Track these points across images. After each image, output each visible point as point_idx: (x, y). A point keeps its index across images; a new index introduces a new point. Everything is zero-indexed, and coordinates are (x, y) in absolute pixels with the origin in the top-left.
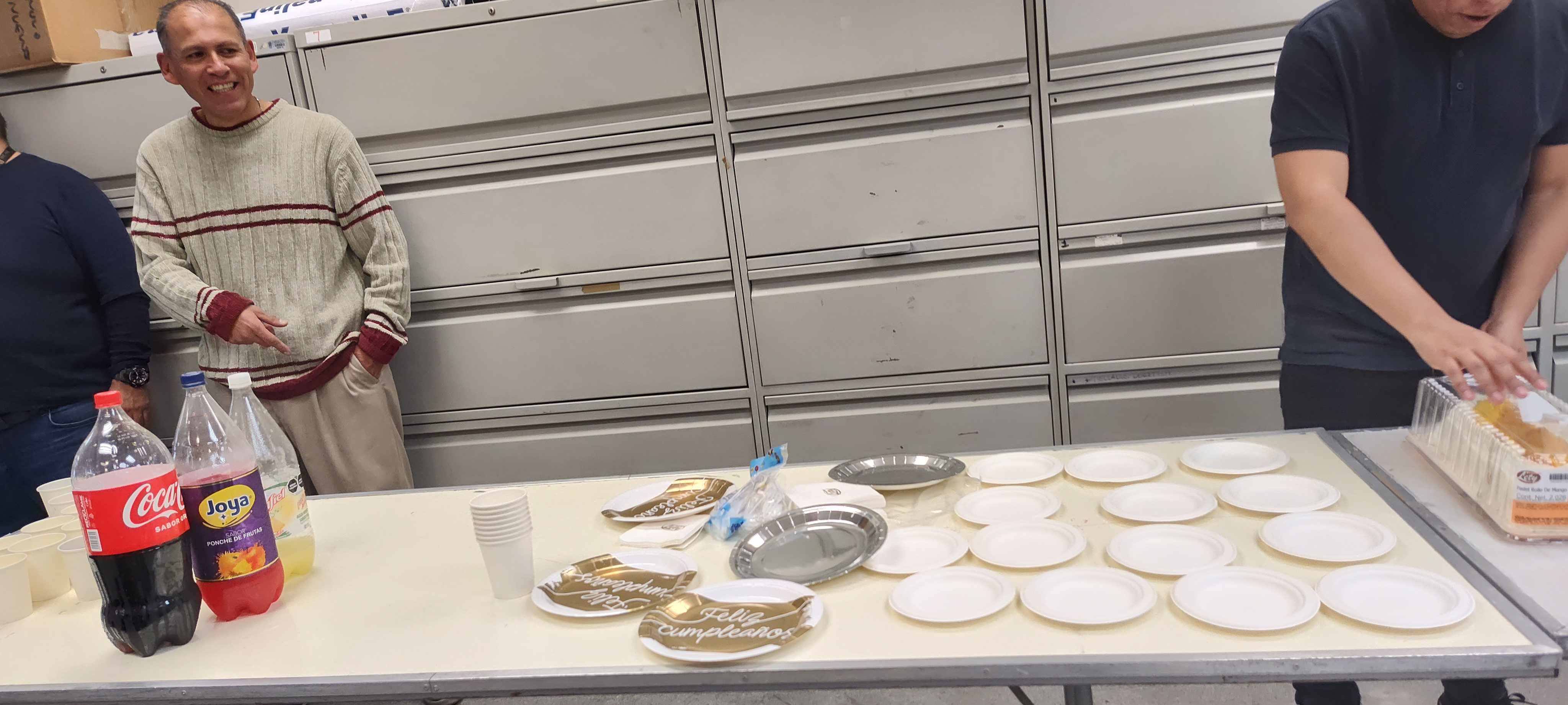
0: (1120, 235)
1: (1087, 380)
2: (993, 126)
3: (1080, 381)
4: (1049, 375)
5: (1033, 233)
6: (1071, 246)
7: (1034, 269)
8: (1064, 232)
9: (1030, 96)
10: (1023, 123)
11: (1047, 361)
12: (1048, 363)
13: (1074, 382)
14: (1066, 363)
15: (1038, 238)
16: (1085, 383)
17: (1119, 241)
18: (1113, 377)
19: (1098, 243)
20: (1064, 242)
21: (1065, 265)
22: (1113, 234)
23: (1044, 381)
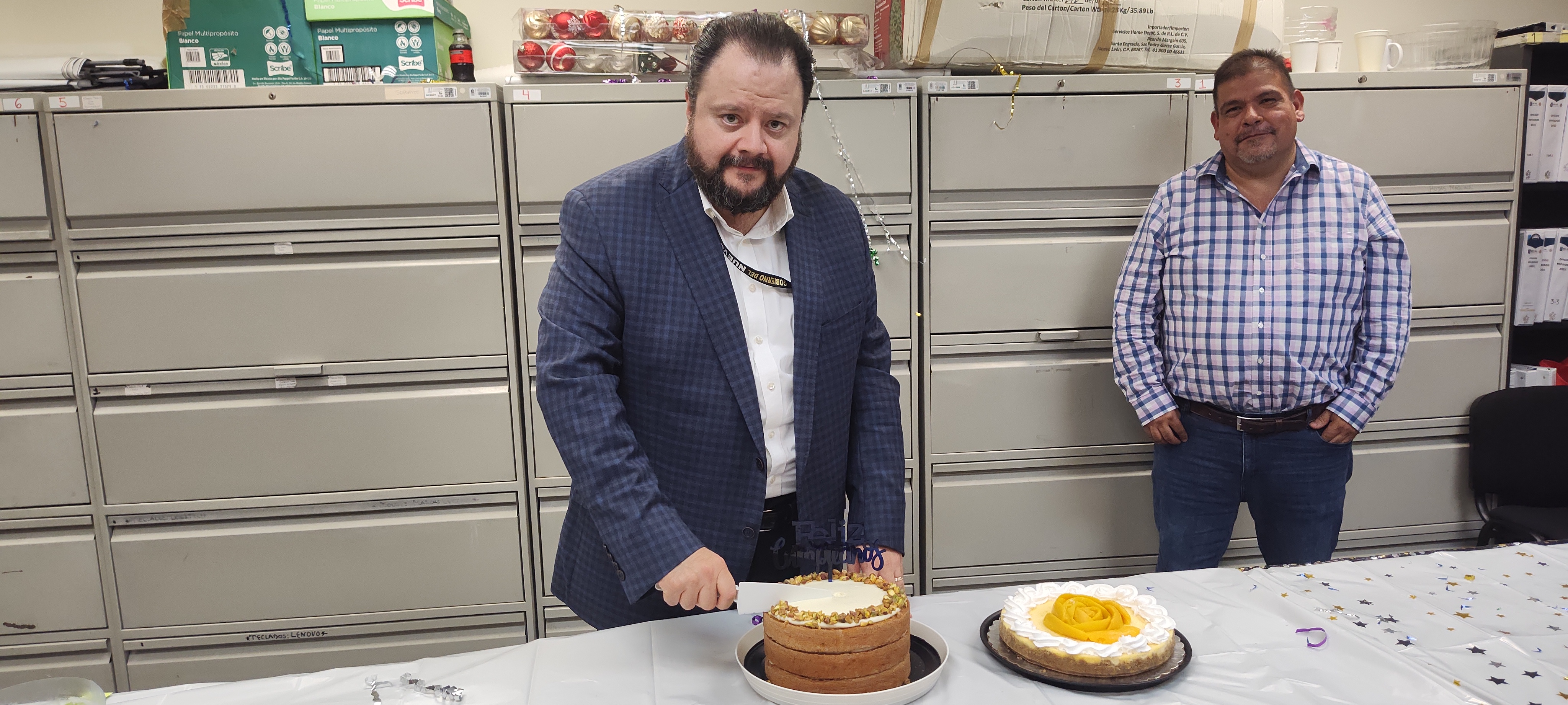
0: (149, 385)
1: (127, 521)
2: (21, 277)
3: (121, 522)
4: (92, 515)
5: (66, 380)
6: (103, 393)
7: (70, 414)
8: (95, 380)
9: (55, 251)
10: (51, 276)
11: (88, 502)
12: (90, 503)
13: (114, 522)
14: (106, 504)
15: (71, 384)
16: (124, 523)
17: (148, 391)
18: (152, 519)
19: (128, 392)
20: (96, 390)
21: (101, 411)
22: (143, 384)
23: (87, 521)
